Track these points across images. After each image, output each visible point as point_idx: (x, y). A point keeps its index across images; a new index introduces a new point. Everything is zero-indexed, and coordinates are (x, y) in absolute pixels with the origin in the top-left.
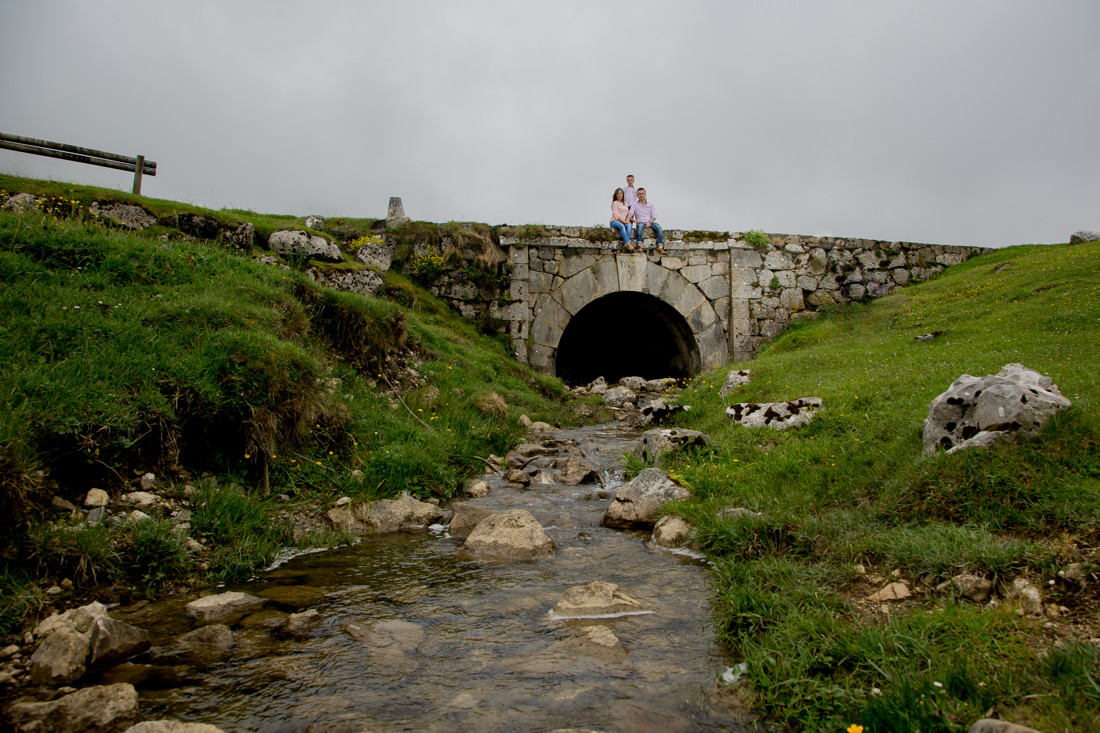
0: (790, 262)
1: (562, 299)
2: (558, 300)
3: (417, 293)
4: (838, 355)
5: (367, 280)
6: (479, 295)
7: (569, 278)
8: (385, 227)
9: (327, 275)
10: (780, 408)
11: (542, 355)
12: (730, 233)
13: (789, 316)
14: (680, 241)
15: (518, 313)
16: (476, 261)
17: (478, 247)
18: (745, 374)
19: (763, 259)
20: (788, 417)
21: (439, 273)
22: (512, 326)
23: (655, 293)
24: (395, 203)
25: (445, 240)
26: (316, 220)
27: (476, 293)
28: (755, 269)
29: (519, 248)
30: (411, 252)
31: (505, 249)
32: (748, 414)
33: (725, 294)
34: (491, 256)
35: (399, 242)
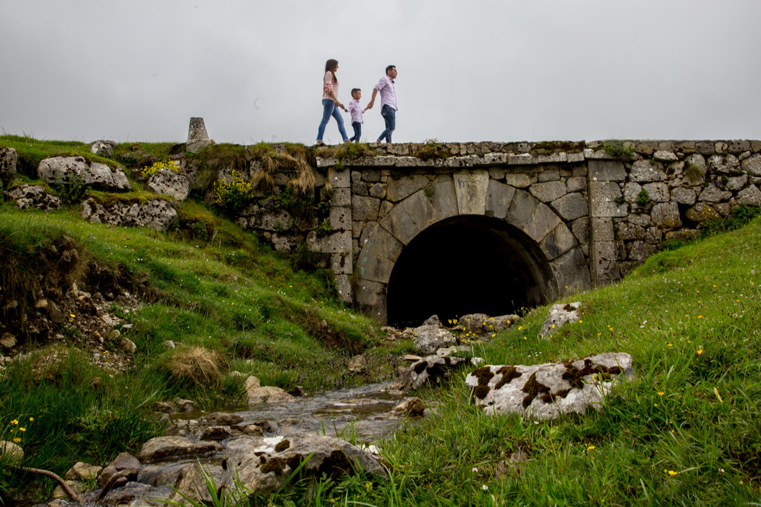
0: (661, 172)
1: (392, 226)
2: (387, 227)
3: (219, 224)
4: (706, 278)
5: (157, 211)
6: (294, 225)
7: (399, 202)
8: (185, 151)
9: (108, 207)
10: (550, 374)
11: (370, 292)
12: (587, 142)
13: (664, 235)
14: (527, 155)
15: (341, 244)
16: (289, 187)
17: (290, 170)
18: (573, 309)
19: (628, 171)
20: (564, 394)
21: (246, 202)
22: (333, 259)
23: (499, 214)
24: (196, 123)
25: (253, 163)
26: (102, 145)
27: (291, 224)
28: (619, 182)
29: (339, 170)
30: (215, 178)
31: (323, 172)
32: (498, 386)
33: (583, 213)
34: (305, 180)
35: (200, 168)
